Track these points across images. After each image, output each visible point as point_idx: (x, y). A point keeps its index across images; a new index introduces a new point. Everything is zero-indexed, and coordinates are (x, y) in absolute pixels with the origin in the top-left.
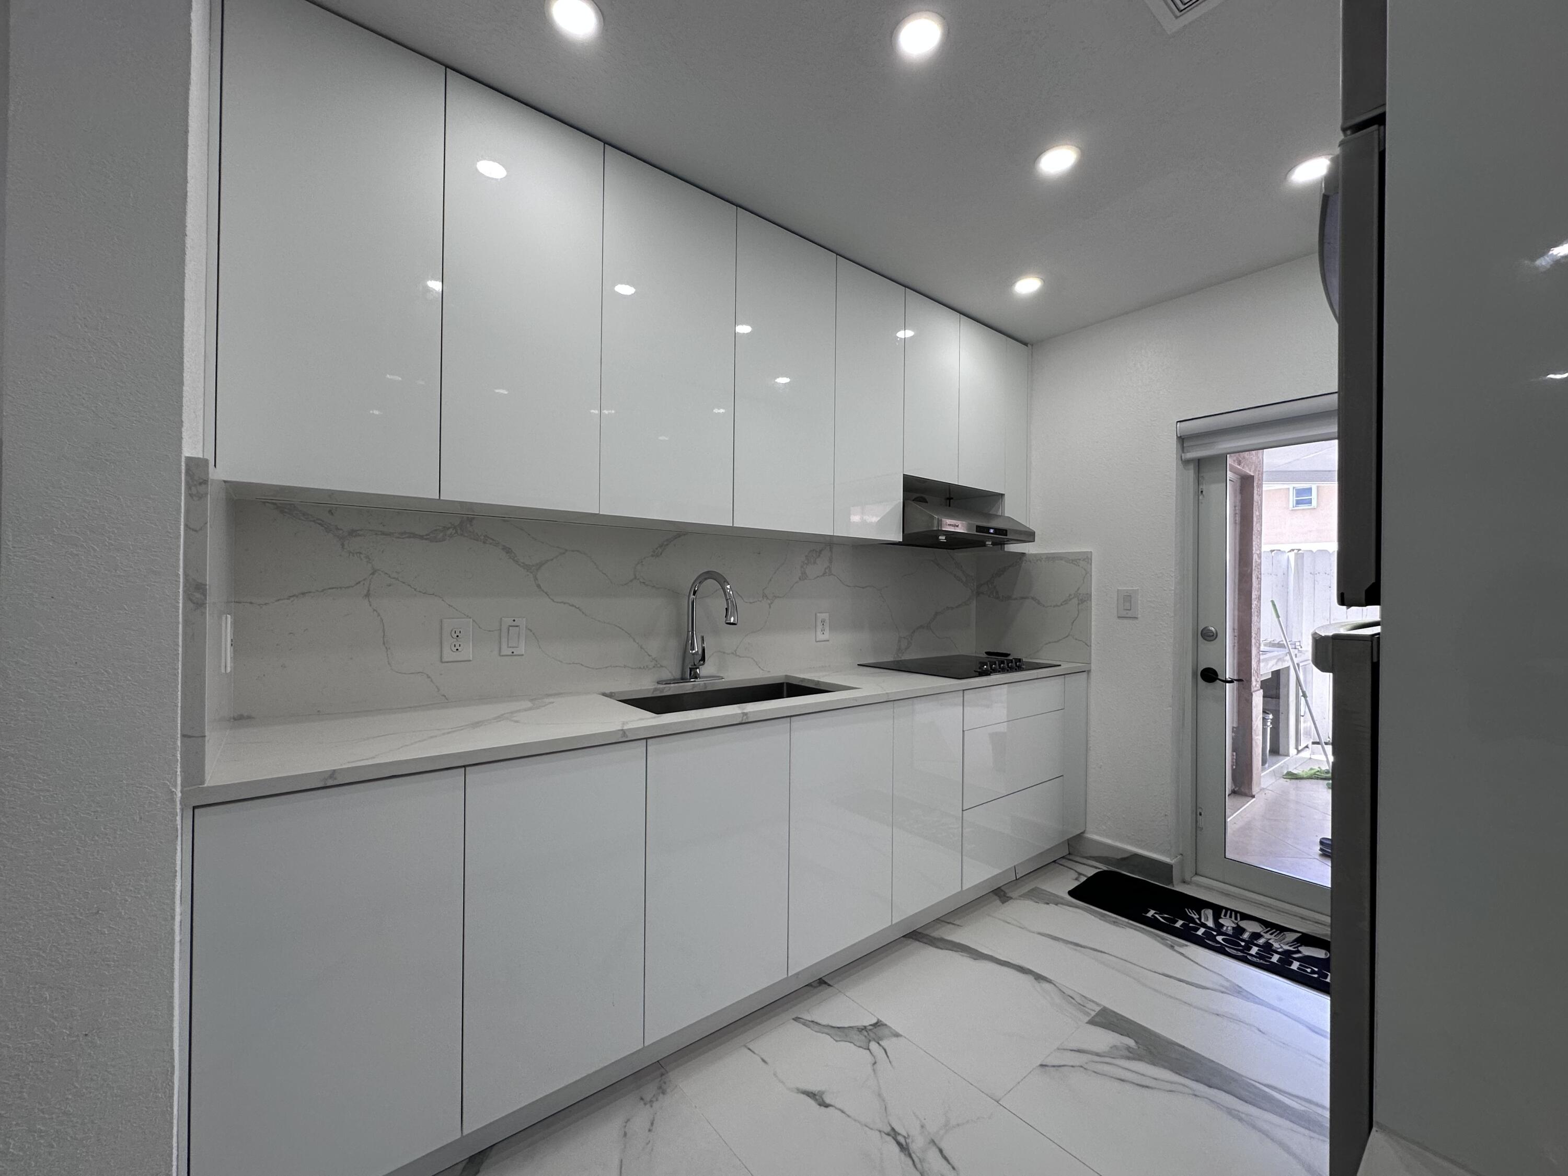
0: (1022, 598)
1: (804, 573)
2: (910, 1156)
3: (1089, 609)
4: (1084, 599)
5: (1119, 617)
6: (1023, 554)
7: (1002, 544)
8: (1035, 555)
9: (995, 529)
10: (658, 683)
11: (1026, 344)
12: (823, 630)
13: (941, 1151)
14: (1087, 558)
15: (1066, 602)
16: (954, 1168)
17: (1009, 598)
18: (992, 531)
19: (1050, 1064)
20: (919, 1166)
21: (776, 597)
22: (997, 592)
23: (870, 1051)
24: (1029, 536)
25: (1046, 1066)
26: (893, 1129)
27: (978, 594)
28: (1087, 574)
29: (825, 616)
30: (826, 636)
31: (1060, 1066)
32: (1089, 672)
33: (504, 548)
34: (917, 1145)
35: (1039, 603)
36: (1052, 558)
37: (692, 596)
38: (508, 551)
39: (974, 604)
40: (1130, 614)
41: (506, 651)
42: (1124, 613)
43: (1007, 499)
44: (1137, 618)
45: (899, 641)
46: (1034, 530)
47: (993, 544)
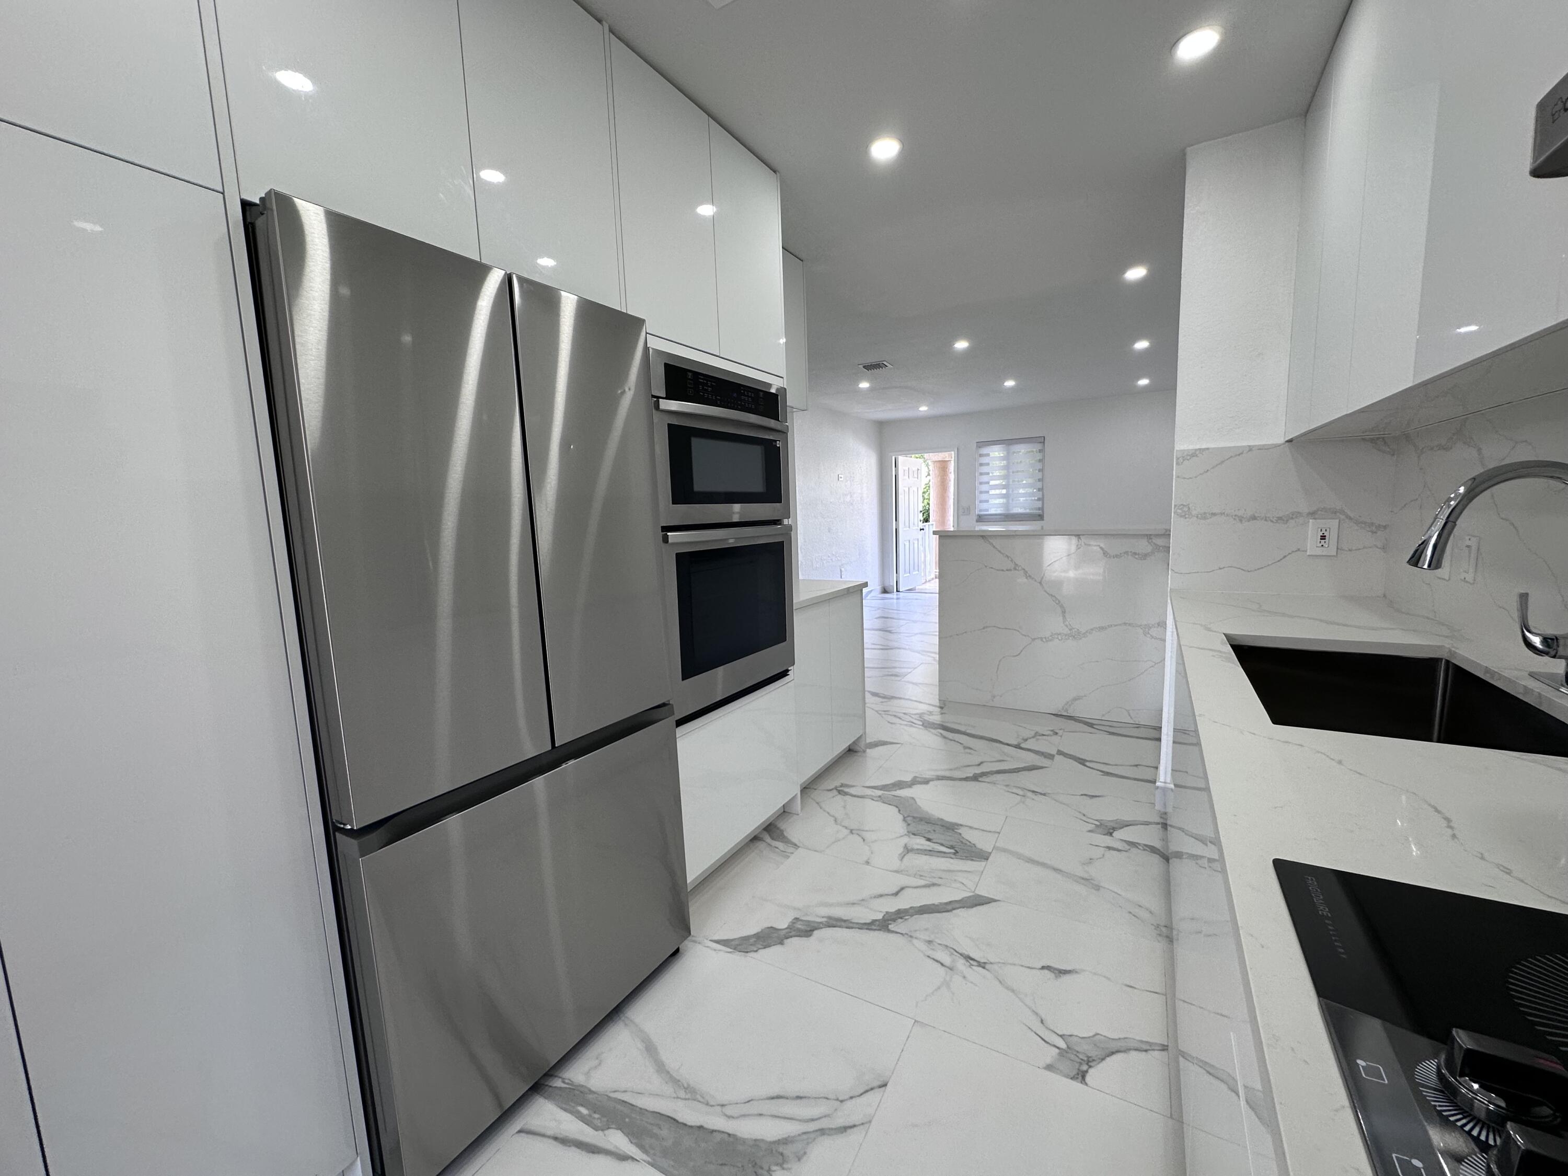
2: (961, 955)
13: (942, 964)
16: (929, 957)
19: (876, 1090)
20: (952, 951)
23: (1058, 1035)
25: (880, 1087)
26: (984, 968)
31: (866, 1091)
34: (961, 964)
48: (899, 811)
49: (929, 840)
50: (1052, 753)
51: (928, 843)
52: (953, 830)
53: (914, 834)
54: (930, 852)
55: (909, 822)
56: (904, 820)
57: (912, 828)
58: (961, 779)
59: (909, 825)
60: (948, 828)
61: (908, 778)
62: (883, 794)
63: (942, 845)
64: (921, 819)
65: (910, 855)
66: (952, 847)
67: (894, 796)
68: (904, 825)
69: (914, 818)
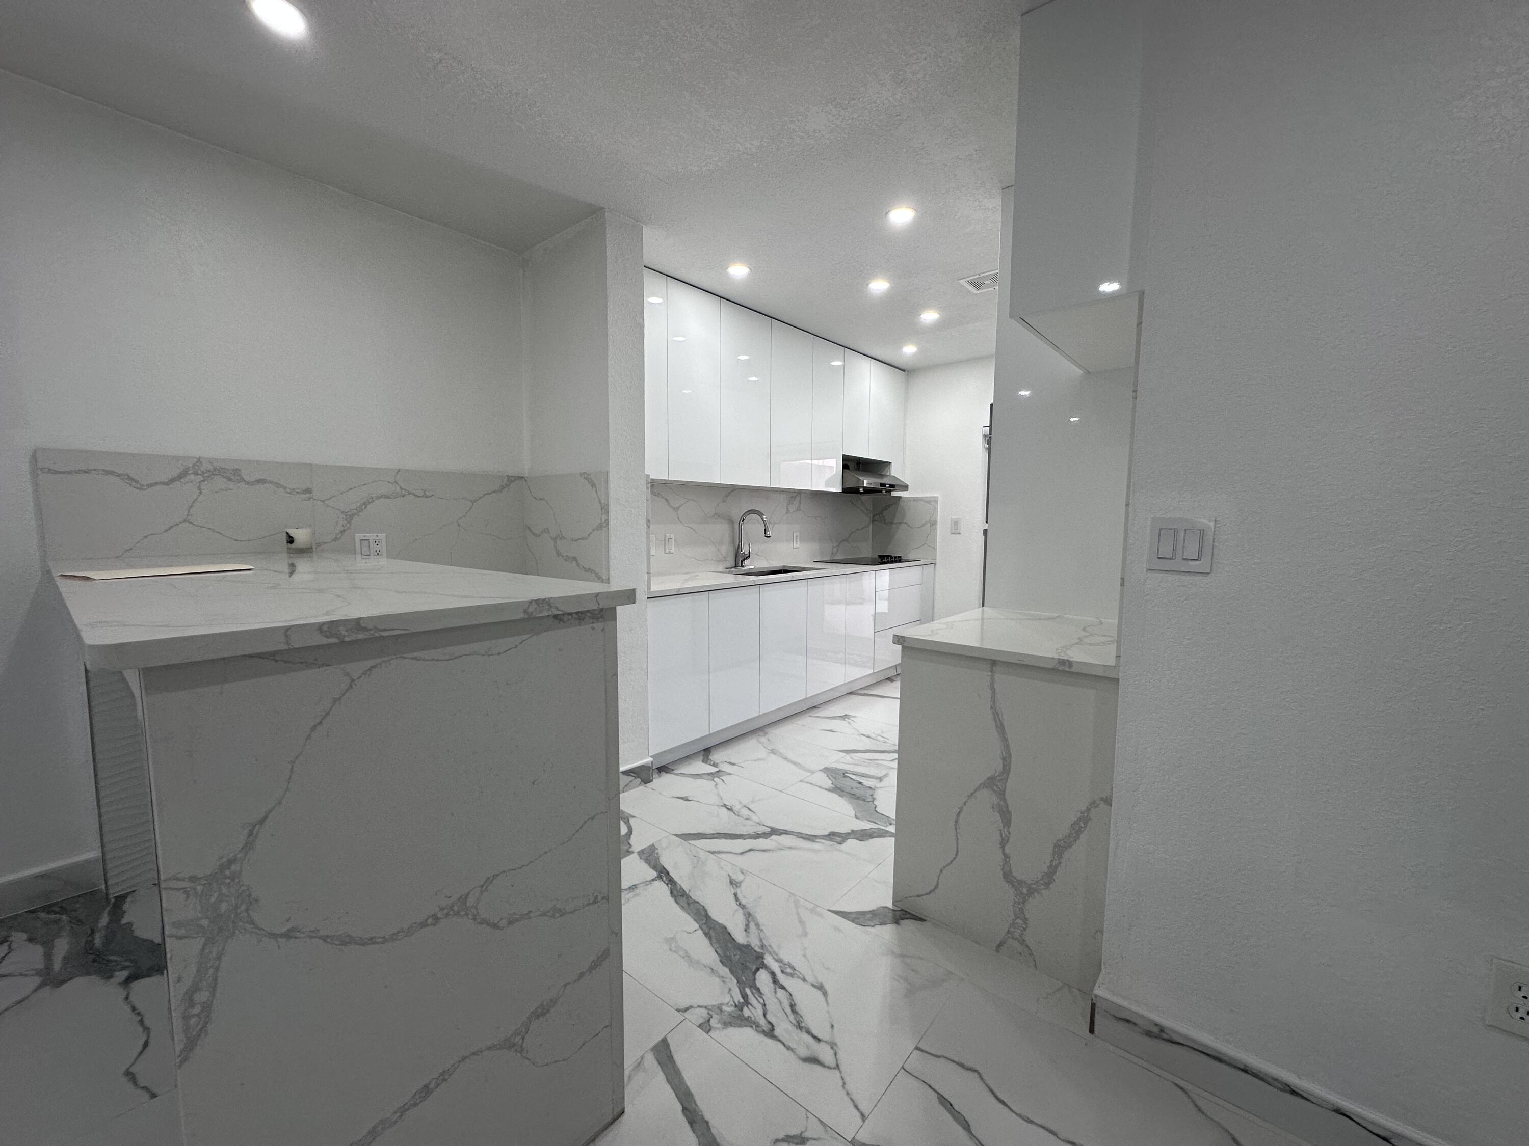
0: (899, 523)
1: (788, 510)
3: (935, 529)
4: (934, 523)
5: (952, 533)
6: (900, 497)
7: (890, 492)
8: (906, 498)
9: (890, 485)
10: (727, 569)
11: (904, 371)
12: (797, 542)
14: (936, 500)
15: (924, 525)
16: (755, 813)
17: (892, 523)
18: (887, 486)
20: (736, 814)
21: (775, 523)
22: (885, 520)
24: (905, 487)
27: (873, 520)
28: (936, 509)
29: (798, 534)
30: (798, 546)
32: (935, 564)
33: (666, 499)
35: (909, 526)
36: (916, 500)
37: (741, 522)
38: (667, 500)
39: (871, 527)
40: (957, 531)
41: (667, 551)
42: (954, 531)
43: (892, 464)
44: (960, 533)
45: (833, 549)
46: (908, 484)
47: (886, 492)
48: (875, 808)
49: (860, 783)
50: (638, 857)
51: (861, 781)
52: (836, 787)
53: (871, 788)
54: (863, 775)
55: (870, 797)
56: (874, 799)
57: (871, 792)
58: (786, 832)
59: (872, 795)
60: (840, 789)
61: (851, 843)
62: (886, 826)
63: (851, 779)
64: (858, 798)
65: (880, 775)
66: (845, 777)
67: (875, 823)
68: (875, 796)
69: (864, 800)
